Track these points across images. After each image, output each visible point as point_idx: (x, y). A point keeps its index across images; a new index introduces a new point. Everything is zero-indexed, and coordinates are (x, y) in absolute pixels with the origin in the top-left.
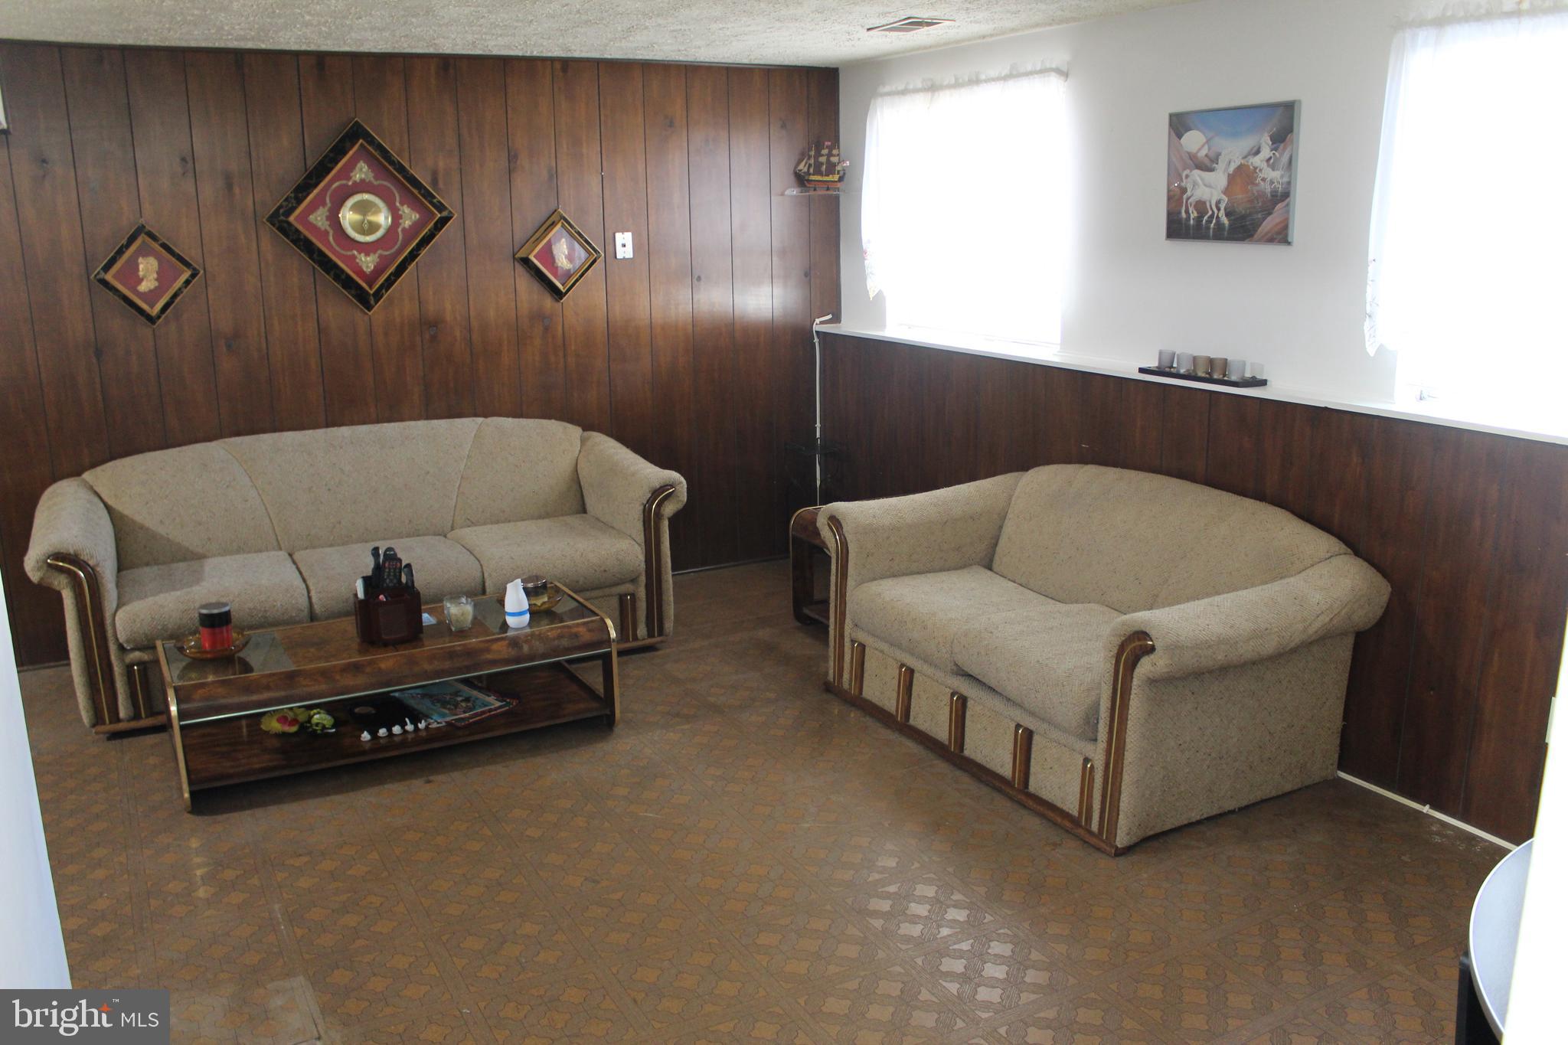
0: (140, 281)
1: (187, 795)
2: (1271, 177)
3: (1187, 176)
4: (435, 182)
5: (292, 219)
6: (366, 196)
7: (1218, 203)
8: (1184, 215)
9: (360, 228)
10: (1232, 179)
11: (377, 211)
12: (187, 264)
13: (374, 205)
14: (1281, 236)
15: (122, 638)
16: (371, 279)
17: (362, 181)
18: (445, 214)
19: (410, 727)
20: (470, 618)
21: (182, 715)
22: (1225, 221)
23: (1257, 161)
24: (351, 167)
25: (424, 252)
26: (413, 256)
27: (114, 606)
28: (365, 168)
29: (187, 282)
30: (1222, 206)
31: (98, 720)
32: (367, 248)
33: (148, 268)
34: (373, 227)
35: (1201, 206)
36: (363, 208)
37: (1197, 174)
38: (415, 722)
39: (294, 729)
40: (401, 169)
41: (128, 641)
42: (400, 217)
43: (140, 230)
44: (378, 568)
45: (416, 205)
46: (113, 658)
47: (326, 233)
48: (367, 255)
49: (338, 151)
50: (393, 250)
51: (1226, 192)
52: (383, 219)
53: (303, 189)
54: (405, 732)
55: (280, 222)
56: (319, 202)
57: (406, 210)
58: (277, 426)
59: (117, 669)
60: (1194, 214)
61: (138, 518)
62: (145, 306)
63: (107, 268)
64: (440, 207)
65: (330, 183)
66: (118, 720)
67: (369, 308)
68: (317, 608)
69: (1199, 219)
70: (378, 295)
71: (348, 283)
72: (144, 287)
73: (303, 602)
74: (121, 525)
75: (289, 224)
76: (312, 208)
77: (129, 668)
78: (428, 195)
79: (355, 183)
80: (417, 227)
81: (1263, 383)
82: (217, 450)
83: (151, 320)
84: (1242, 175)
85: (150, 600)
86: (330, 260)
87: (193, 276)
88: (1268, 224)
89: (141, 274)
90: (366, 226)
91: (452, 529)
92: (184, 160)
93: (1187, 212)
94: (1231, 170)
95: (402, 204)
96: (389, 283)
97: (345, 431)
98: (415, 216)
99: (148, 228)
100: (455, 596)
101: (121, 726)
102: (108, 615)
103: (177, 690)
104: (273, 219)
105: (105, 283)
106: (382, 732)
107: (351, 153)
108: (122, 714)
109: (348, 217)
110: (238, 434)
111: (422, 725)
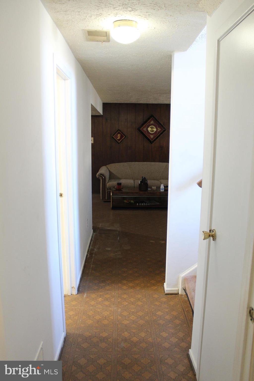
0: (118, 137)
1: (111, 207)
4: (164, 124)
5: (141, 129)
6: (152, 126)
9: (151, 131)
11: (154, 129)
12: (125, 135)
13: (154, 128)
15: (107, 187)
16: (152, 139)
17: (152, 124)
18: (165, 129)
19: (144, 204)
20: (155, 189)
21: (112, 195)
24: (150, 121)
25: (161, 135)
26: (159, 136)
27: (107, 182)
28: (153, 122)
29: (124, 138)
31: (103, 199)
32: (152, 134)
33: (119, 136)
34: (153, 131)
36: (152, 128)
38: (145, 204)
39: (128, 202)
40: (158, 122)
41: (108, 188)
42: (158, 130)
43: (119, 130)
44: (143, 180)
45: (160, 128)
46: (106, 190)
47: (146, 131)
48: (152, 135)
49: (149, 119)
50: (156, 135)
52: (155, 130)
53: (143, 125)
54: (143, 205)
55: (139, 130)
56: (145, 127)
57: (159, 128)
58: (135, 161)
59: (106, 192)
61: (113, 172)
62: (118, 141)
63: (113, 135)
64: (164, 128)
65: (147, 124)
66: (105, 199)
67: (152, 144)
68: (135, 187)
70: (153, 142)
71: (149, 140)
72: (118, 138)
73: (133, 185)
74: (110, 173)
75: (140, 130)
76: (144, 128)
77: (108, 192)
78: (163, 126)
79: (151, 124)
80: (160, 131)
82: (126, 164)
83: (119, 143)
85: (112, 182)
86: (146, 136)
87: (125, 137)
89: (118, 136)
90: (152, 131)
91: (160, 179)
92: (126, 120)
95: (158, 127)
96: (155, 140)
97: (145, 163)
98: (160, 129)
99: (120, 130)
100: (154, 186)
101: (106, 200)
102: (106, 184)
103: (112, 192)
104: (138, 129)
105: (113, 137)
106: (140, 204)
107: (151, 119)
108: (106, 198)
109: (149, 129)
110: (130, 162)
111: (146, 204)
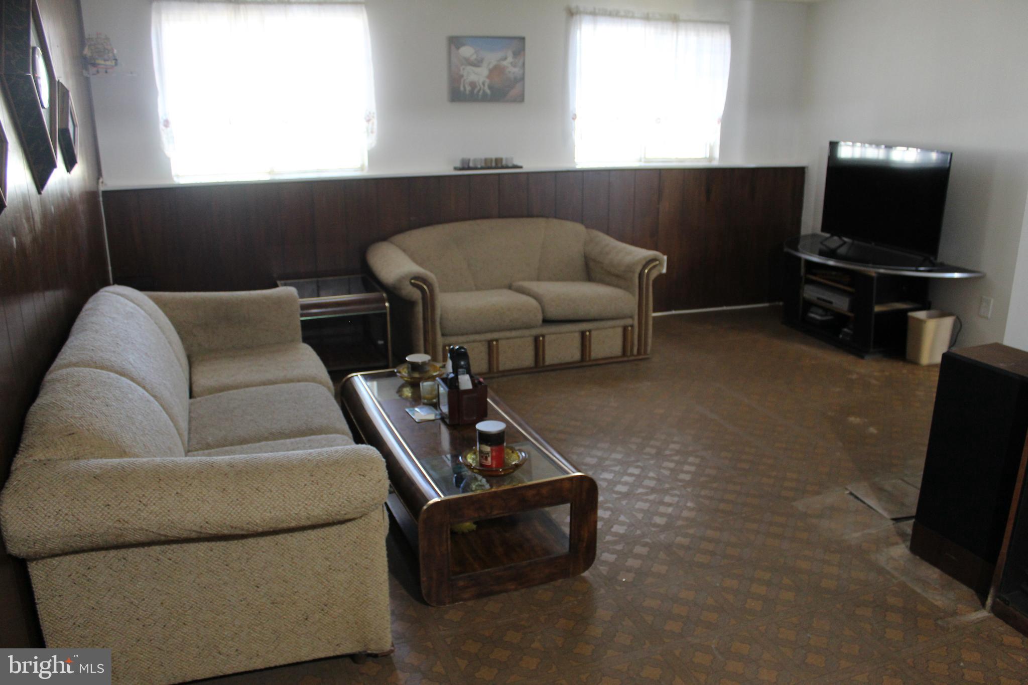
2: (514, 71)
3: (464, 69)
7: (483, 84)
8: (462, 89)
10: (491, 71)
14: (520, 99)
22: (488, 92)
23: (505, 63)
30: (486, 85)
35: (473, 85)
37: (470, 68)
51: (489, 77)
60: (468, 88)
69: (472, 92)
81: (521, 167)
84: (497, 70)
88: (514, 92)
93: (464, 87)
94: (491, 66)
